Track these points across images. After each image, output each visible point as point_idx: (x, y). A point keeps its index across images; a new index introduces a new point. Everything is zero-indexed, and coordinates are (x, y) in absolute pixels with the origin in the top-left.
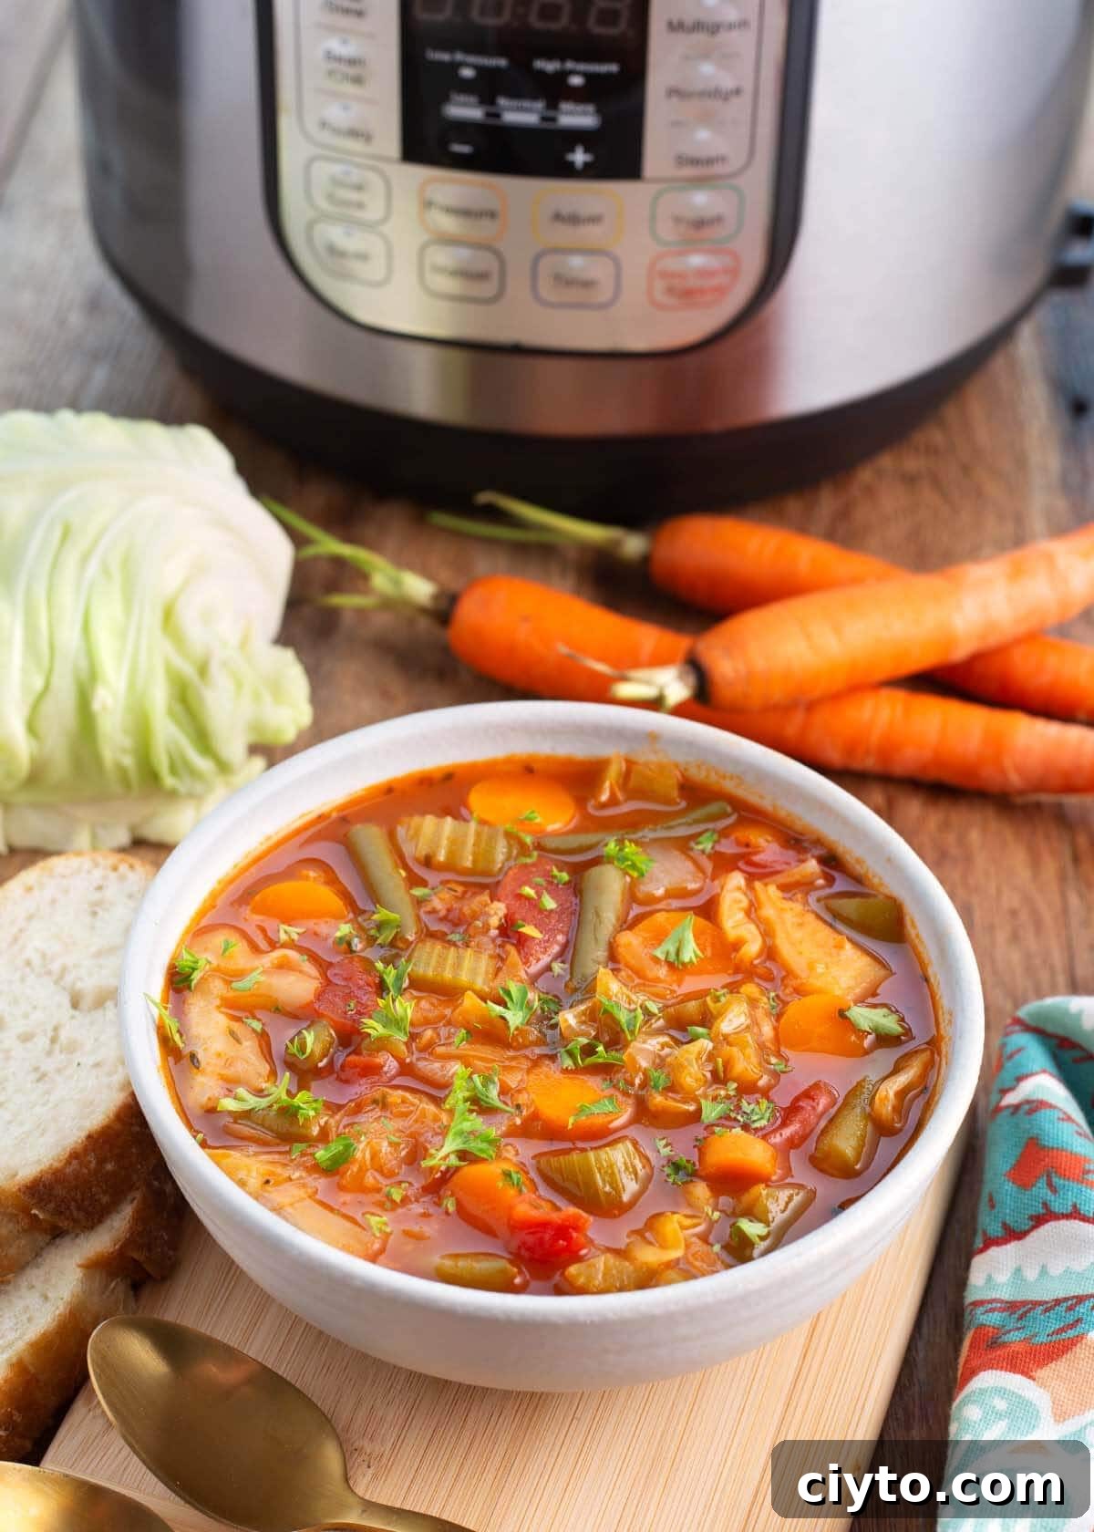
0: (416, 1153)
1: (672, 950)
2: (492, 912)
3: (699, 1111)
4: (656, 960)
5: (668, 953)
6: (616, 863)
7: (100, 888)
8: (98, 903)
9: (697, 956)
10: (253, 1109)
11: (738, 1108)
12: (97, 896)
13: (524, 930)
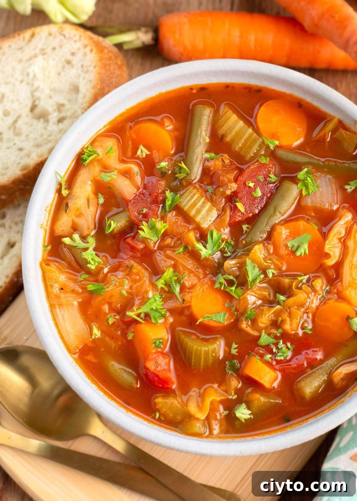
0: (128, 304)
1: (296, 245)
2: (230, 187)
3: (259, 337)
4: (287, 246)
5: (293, 246)
6: (299, 185)
7: (73, 54)
8: (69, 62)
9: (305, 253)
10: (77, 246)
11: (276, 344)
12: (70, 57)
13: (238, 204)
